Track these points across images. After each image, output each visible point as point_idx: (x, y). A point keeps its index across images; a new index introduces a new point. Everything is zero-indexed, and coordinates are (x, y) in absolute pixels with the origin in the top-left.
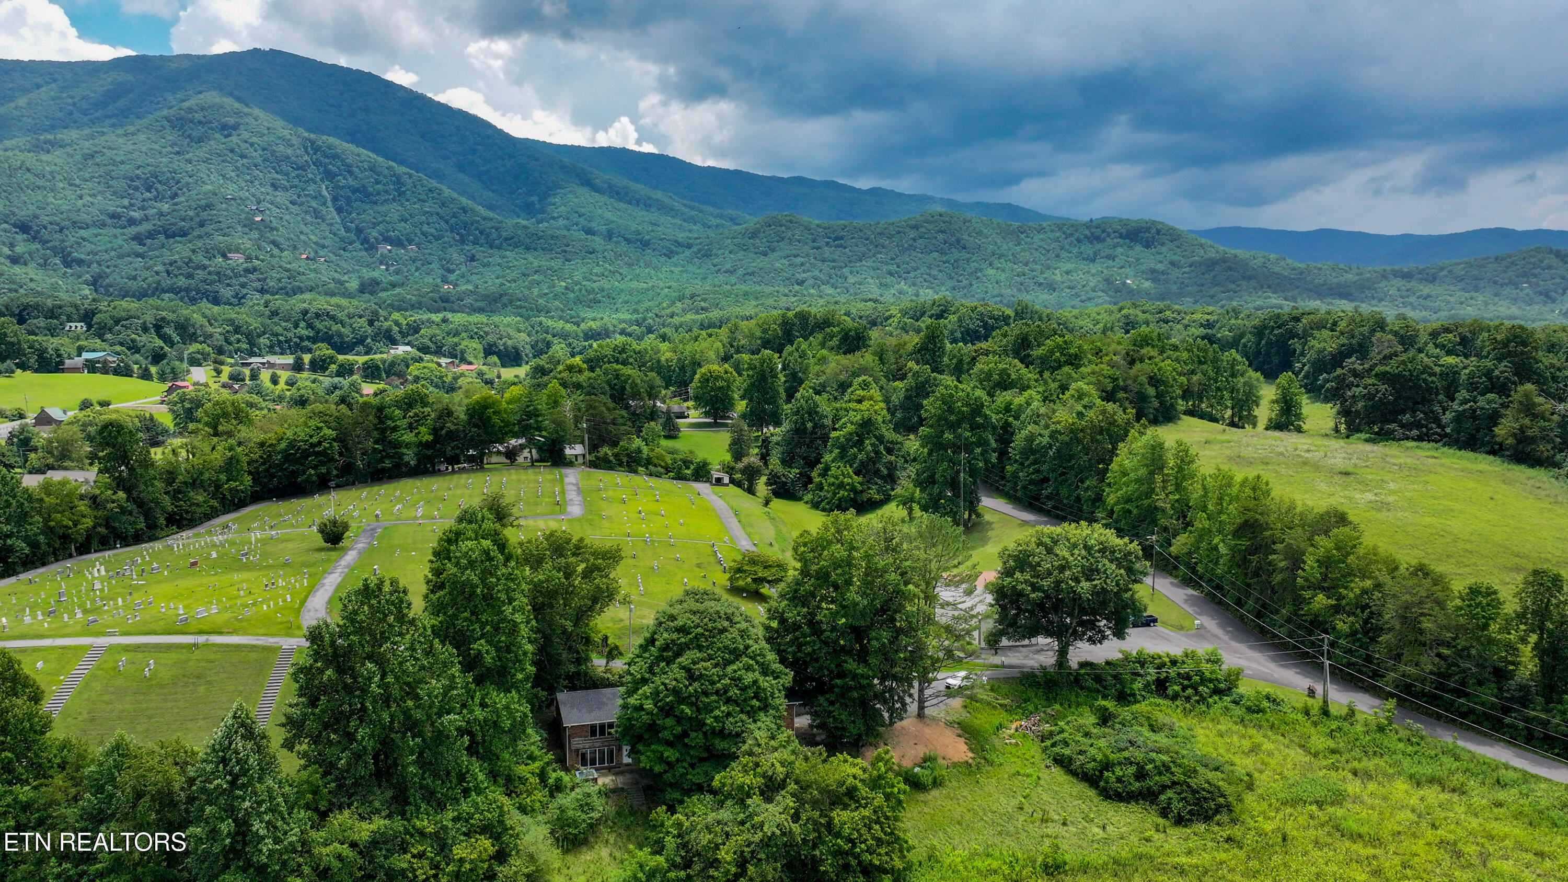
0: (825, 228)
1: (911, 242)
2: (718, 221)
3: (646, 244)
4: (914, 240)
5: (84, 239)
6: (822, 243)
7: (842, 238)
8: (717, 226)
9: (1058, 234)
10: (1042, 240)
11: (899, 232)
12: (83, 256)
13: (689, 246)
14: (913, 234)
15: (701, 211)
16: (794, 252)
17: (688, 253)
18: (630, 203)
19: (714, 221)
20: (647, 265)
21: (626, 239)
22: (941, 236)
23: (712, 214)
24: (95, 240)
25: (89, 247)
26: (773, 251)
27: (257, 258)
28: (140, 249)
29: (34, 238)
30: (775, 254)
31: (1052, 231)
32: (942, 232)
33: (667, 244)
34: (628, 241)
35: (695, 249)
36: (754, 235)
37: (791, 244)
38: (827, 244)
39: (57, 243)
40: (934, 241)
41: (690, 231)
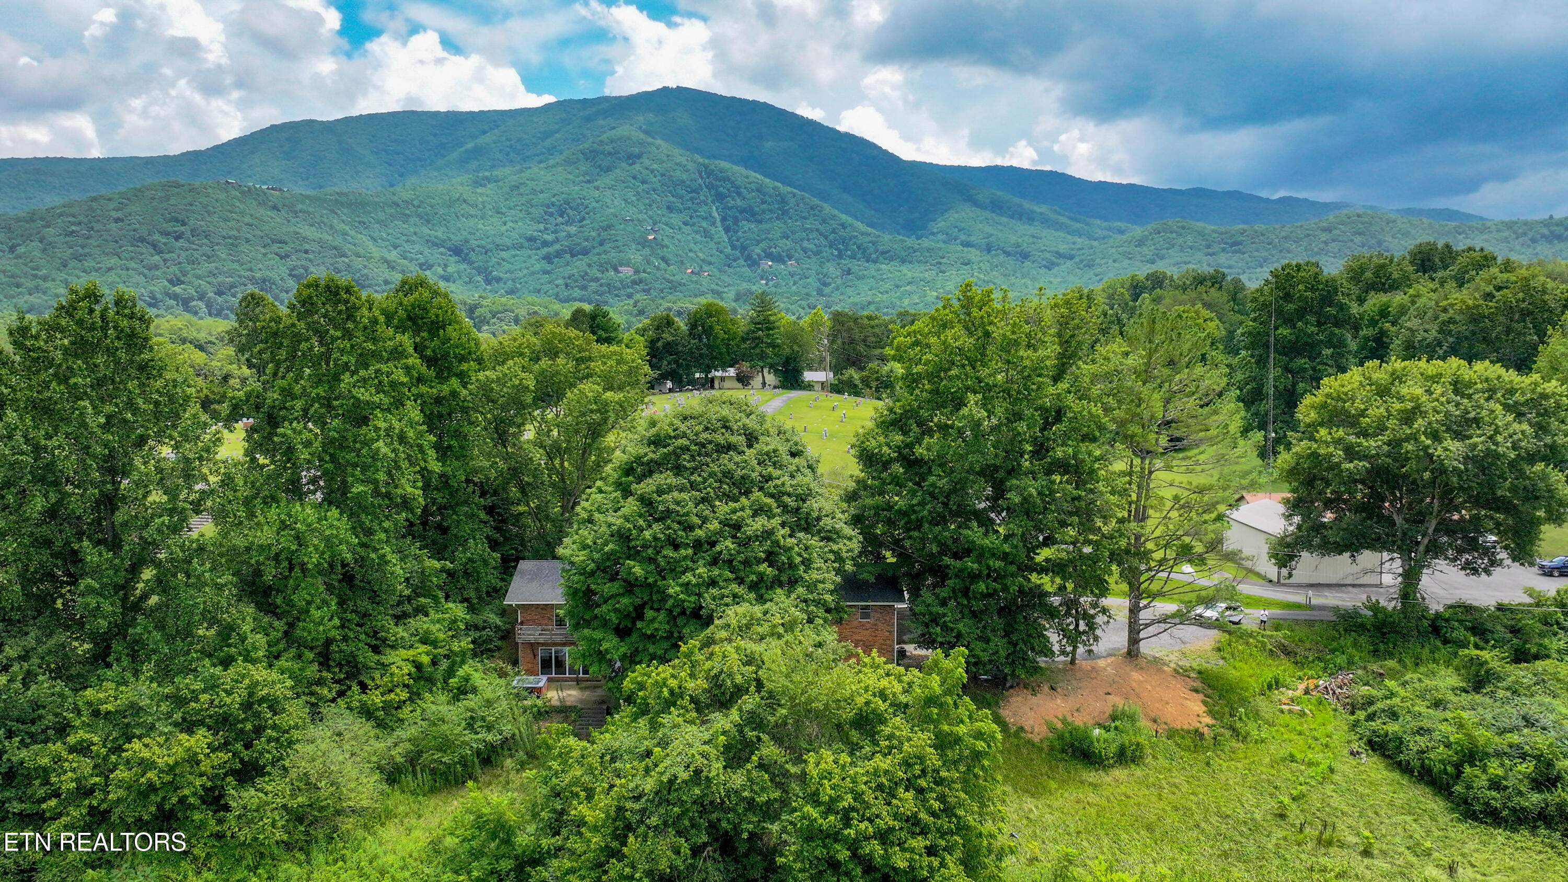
0: (1221, 233)
1: (1322, 246)
2: (1106, 233)
3: (1025, 256)
4: (1326, 243)
5: (503, 260)
6: (1216, 248)
7: (1240, 243)
8: (1104, 238)
9: (1506, 234)
10: (1486, 241)
11: (1308, 235)
12: (501, 275)
13: (1071, 258)
14: (1324, 237)
15: (1088, 224)
16: (1187, 259)
17: (1069, 263)
18: (1012, 218)
19: (1099, 233)
20: (1023, 276)
21: (1005, 252)
22: (1358, 239)
23: (1099, 227)
24: (512, 260)
25: (507, 266)
26: (1162, 258)
27: (644, 271)
28: (549, 267)
29: (464, 260)
30: (1164, 262)
31: (1499, 231)
32: (1360, 234)
33: (1048, 255)
34: (1008, 254)
35: (1077, 259)
36: (1141, 243)
37: (1181, 251)
38: (1224, 250)
39: (481, 264)
40: (1350, 244)
41: (1074, 243)
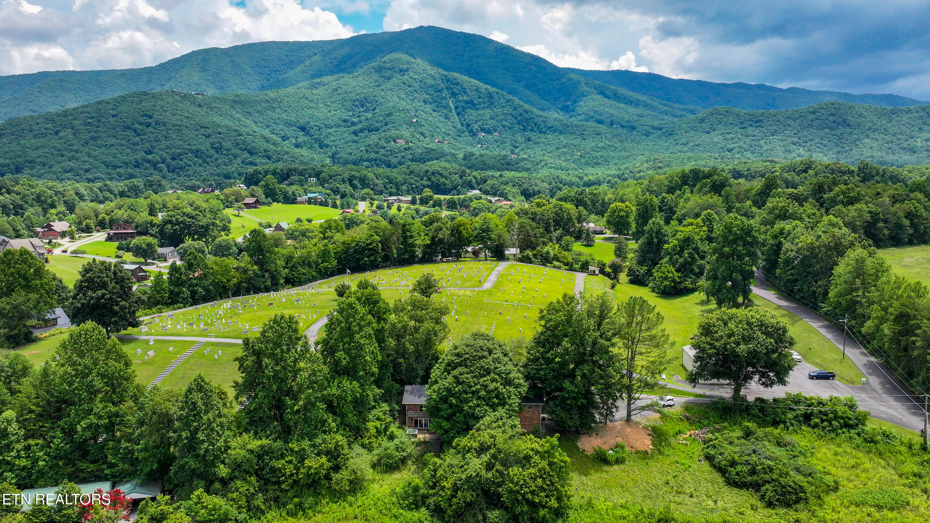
0: (750, 115)
1: (809, 123)
2: (682, 113)
3: (633, 128)
4: (812, 121)
5: (330, 134)
6: (746, 124)
7: (761, 121)
8: (681, 116)
9: (922, 114)
10: (909, 118)
11: (801, 116)
12: (329, 143)
13: (660, 129)
14: (811, 117)
15: (672, 107)
16: (728, 131)
17: (659, 132)
18: (626, 104)
19: (678, 112)
20: (632, 141)
21: (621, 126)
22: (831, 118)
23: (678, 109)
24: (335, 134)
25: (333, 138)
26: (714, 130)
27: (411, 142)
28: (355, 138)
29: (307, 134)
30: (715, 132)
31: (917, 112)
32: (832, 115)
33: (647, 128)
34: (622, 126)
35: (664, 130)
36: (702, 121)
37: (726, 126)
38: (751, 125)
39: (317, 136)
40: (827, 121)
41: (663, 120)
